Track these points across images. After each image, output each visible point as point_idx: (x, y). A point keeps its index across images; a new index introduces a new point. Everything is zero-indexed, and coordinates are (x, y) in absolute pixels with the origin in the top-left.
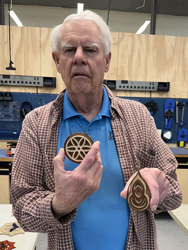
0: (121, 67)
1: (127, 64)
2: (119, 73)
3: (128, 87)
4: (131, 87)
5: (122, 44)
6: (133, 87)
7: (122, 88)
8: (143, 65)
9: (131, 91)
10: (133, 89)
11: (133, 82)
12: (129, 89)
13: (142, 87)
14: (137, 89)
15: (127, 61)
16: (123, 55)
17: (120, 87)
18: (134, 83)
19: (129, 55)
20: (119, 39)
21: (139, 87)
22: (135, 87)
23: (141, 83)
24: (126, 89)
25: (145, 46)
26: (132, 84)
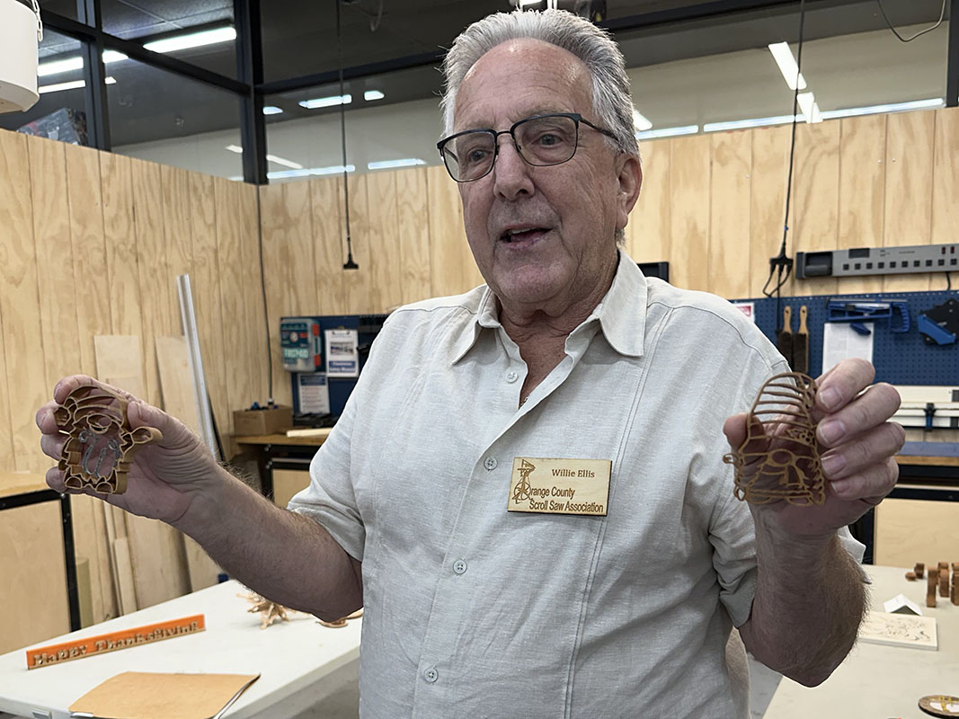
0: (851, 213)
1: (868, 203)
2: (844, 231)
3: (869, 266)
4: (881, 265)
5: (852, 149)
6: (887, 265)
7: (852, 271)
8: (919, 198)
9: (882, 277)
10: (887, 270)
11: (887, 251)
12: (875, 270)
13: (917, 264)
14: (899, 269)
15: (869, 193)
16: (854, 180)
17: (846, 267)
18: (889, 254)
19: (874, 177)
20: (841, 137)
21: (905, 264)
22: (893, 265)
23: (913, 252)
24: (864, 271)
25: (923, 145)
26: (884, 255)
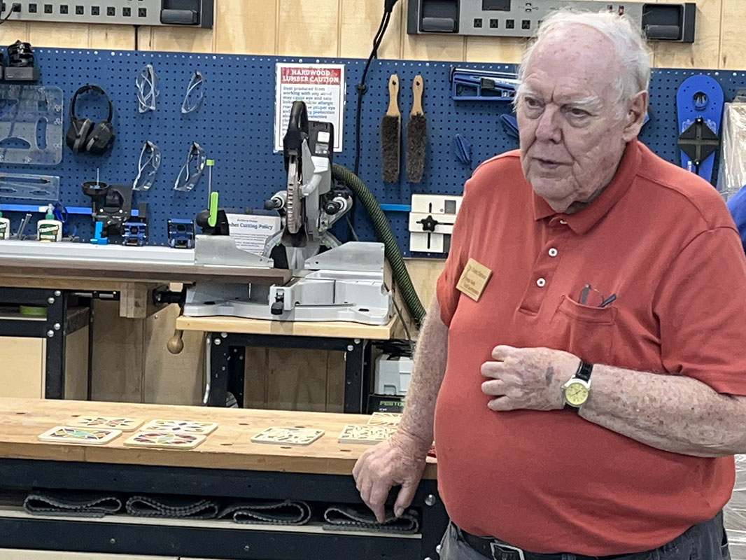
3: (510, 24)
4: (526, 24)
6: (534, 23)
7: (486, 29)
11: (535, 4)
12: (518, 30)
17: (478, 23)
18: (537, 8)
26: (530, 10)
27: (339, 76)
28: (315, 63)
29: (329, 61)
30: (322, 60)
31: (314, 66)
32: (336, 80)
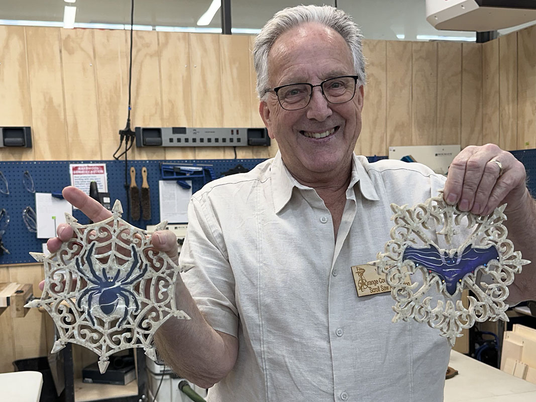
27: (103, 169)
28: (90, 163)
29: (97, 162)
30: (94, 162)
31: (90, 165)
32: (102, 171)
